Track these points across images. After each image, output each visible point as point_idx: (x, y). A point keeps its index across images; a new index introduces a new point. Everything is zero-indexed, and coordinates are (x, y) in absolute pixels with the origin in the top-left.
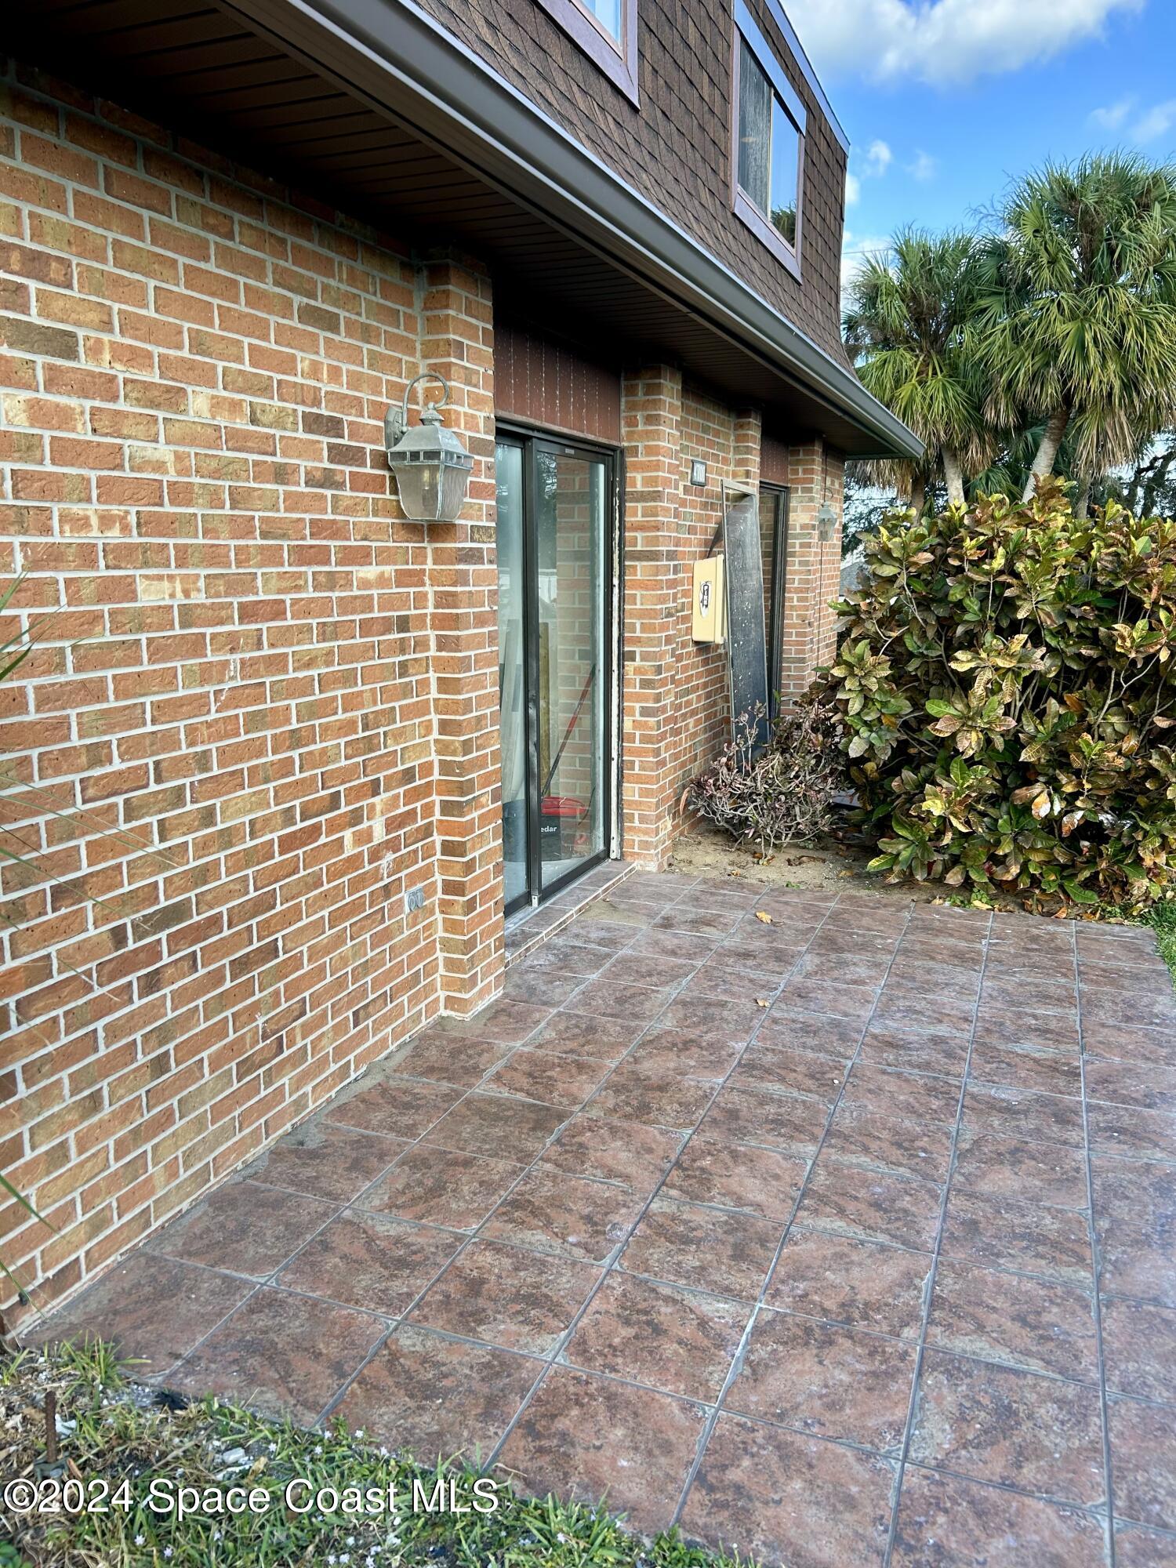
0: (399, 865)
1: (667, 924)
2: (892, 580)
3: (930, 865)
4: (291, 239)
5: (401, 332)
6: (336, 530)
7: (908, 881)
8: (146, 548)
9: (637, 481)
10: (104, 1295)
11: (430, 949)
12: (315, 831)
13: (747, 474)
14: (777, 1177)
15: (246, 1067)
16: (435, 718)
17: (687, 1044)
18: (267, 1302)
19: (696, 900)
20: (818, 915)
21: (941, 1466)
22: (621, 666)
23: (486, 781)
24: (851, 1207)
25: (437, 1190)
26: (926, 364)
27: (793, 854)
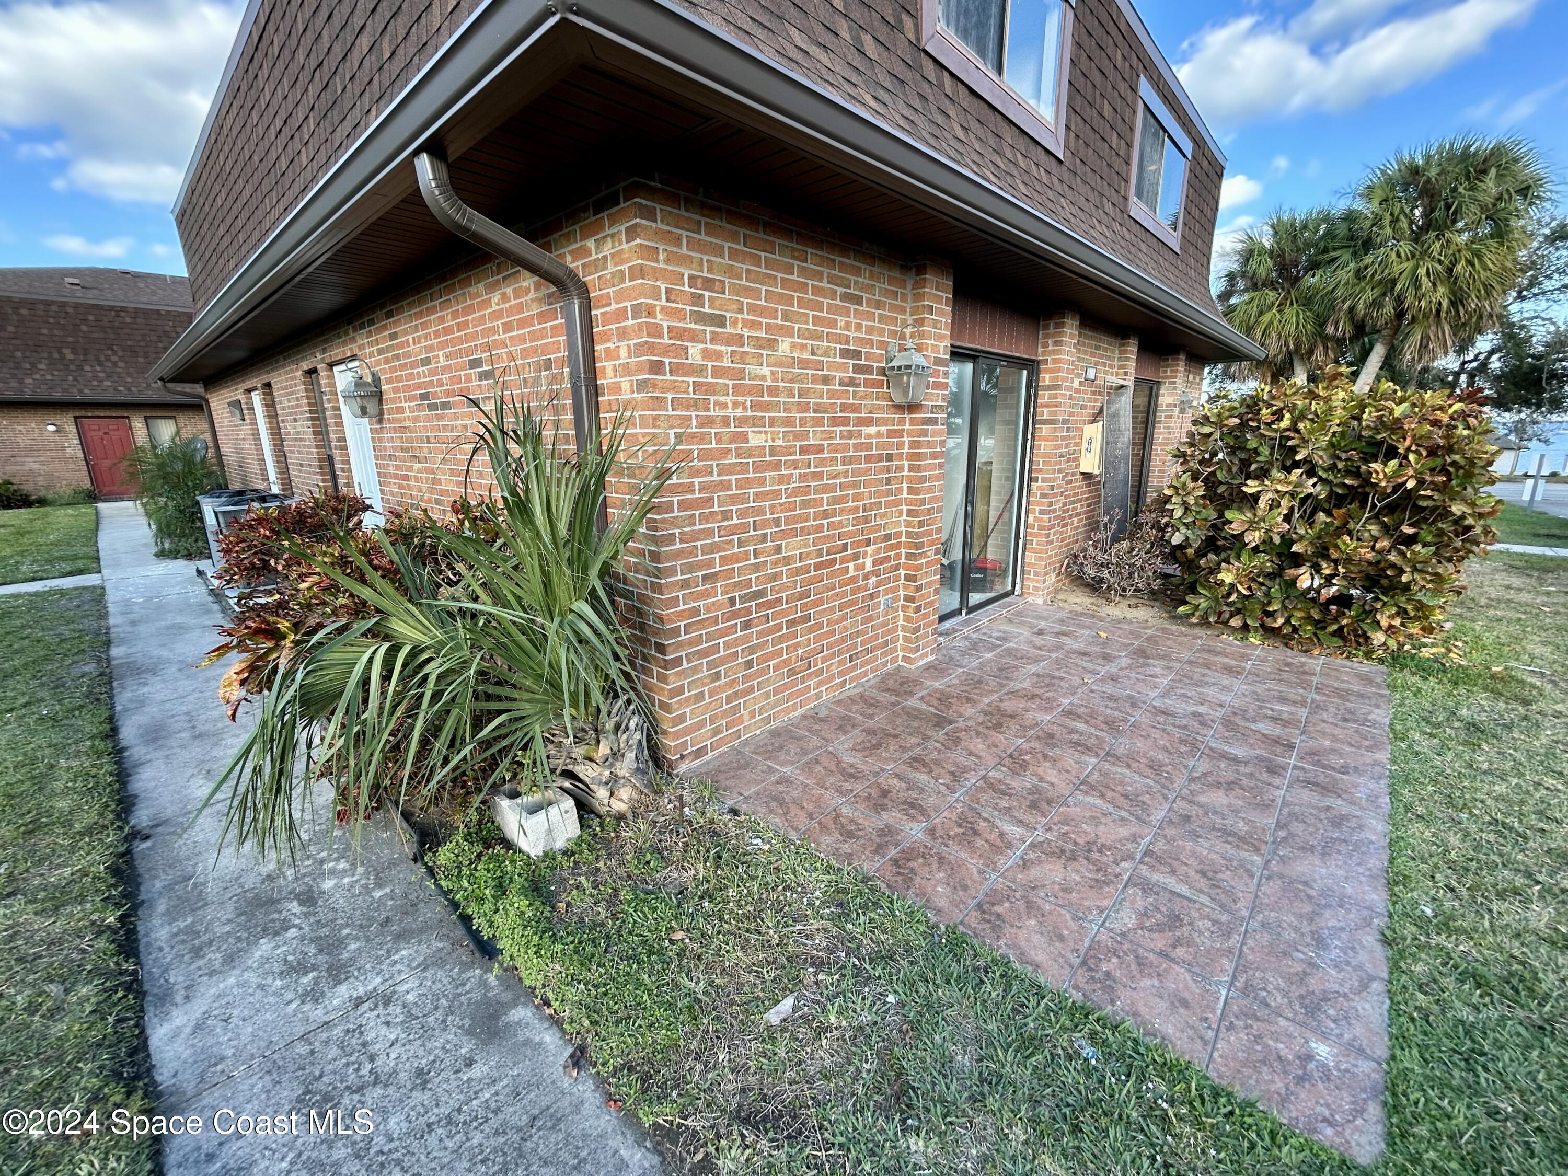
0: (879, 584)
1: (1041, 633)
2: (1209, 435)
3: (1220, 614)
4: (838, 259)
5: (899, 303)
6: (854, 408)
7: (1204, 622)
8: (754, 418)
9: (1046, 378)
10: (716, 763)
11: (895, 629)
12: (833, 562)
13: (1126, 373)
14: (1068, 771)
15: (791, 673)
16: (905, 508)
17: (1033, 697)
18: (785, 780)
19: (1062, 621)
20: (1138, 636)
21: (1123, 935)
22: (1029, 485)
23: (932, 543)
24: (1109, 794)
25: (878, 746)
26: (1286, 298)
27: (1133, 601)
